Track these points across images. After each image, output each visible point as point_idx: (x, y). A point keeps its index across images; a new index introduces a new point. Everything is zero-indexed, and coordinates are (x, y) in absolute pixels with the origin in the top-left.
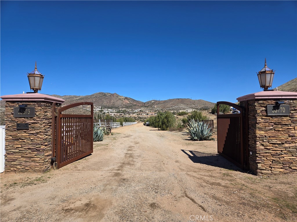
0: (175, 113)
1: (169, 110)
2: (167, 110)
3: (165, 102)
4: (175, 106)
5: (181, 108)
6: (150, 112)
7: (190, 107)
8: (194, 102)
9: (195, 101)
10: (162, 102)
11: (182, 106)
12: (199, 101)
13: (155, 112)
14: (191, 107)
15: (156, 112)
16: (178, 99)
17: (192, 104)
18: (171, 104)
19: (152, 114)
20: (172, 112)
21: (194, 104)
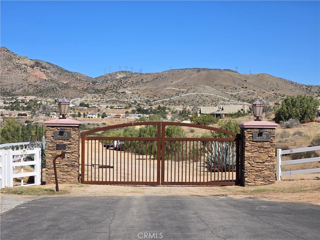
0: (189, 113)
1: (170, 102)
2: (163, 102)
3: (157, 78)
4: (187, 92)
5: (205, 98)
6: (112, 108)
7: (232, 95)
8: (244, 82)
9: (248, 78)
10: (150, 78)
11: (209, 91)
12: (260, 78)
13: (126, 108)
14: (235, 96)
15: (130, 110)
16: (199, 70)
17: (238, 87)
18: (177, 85)
19: (118, 116)
20: (179, 108)
21: (245, 86)
